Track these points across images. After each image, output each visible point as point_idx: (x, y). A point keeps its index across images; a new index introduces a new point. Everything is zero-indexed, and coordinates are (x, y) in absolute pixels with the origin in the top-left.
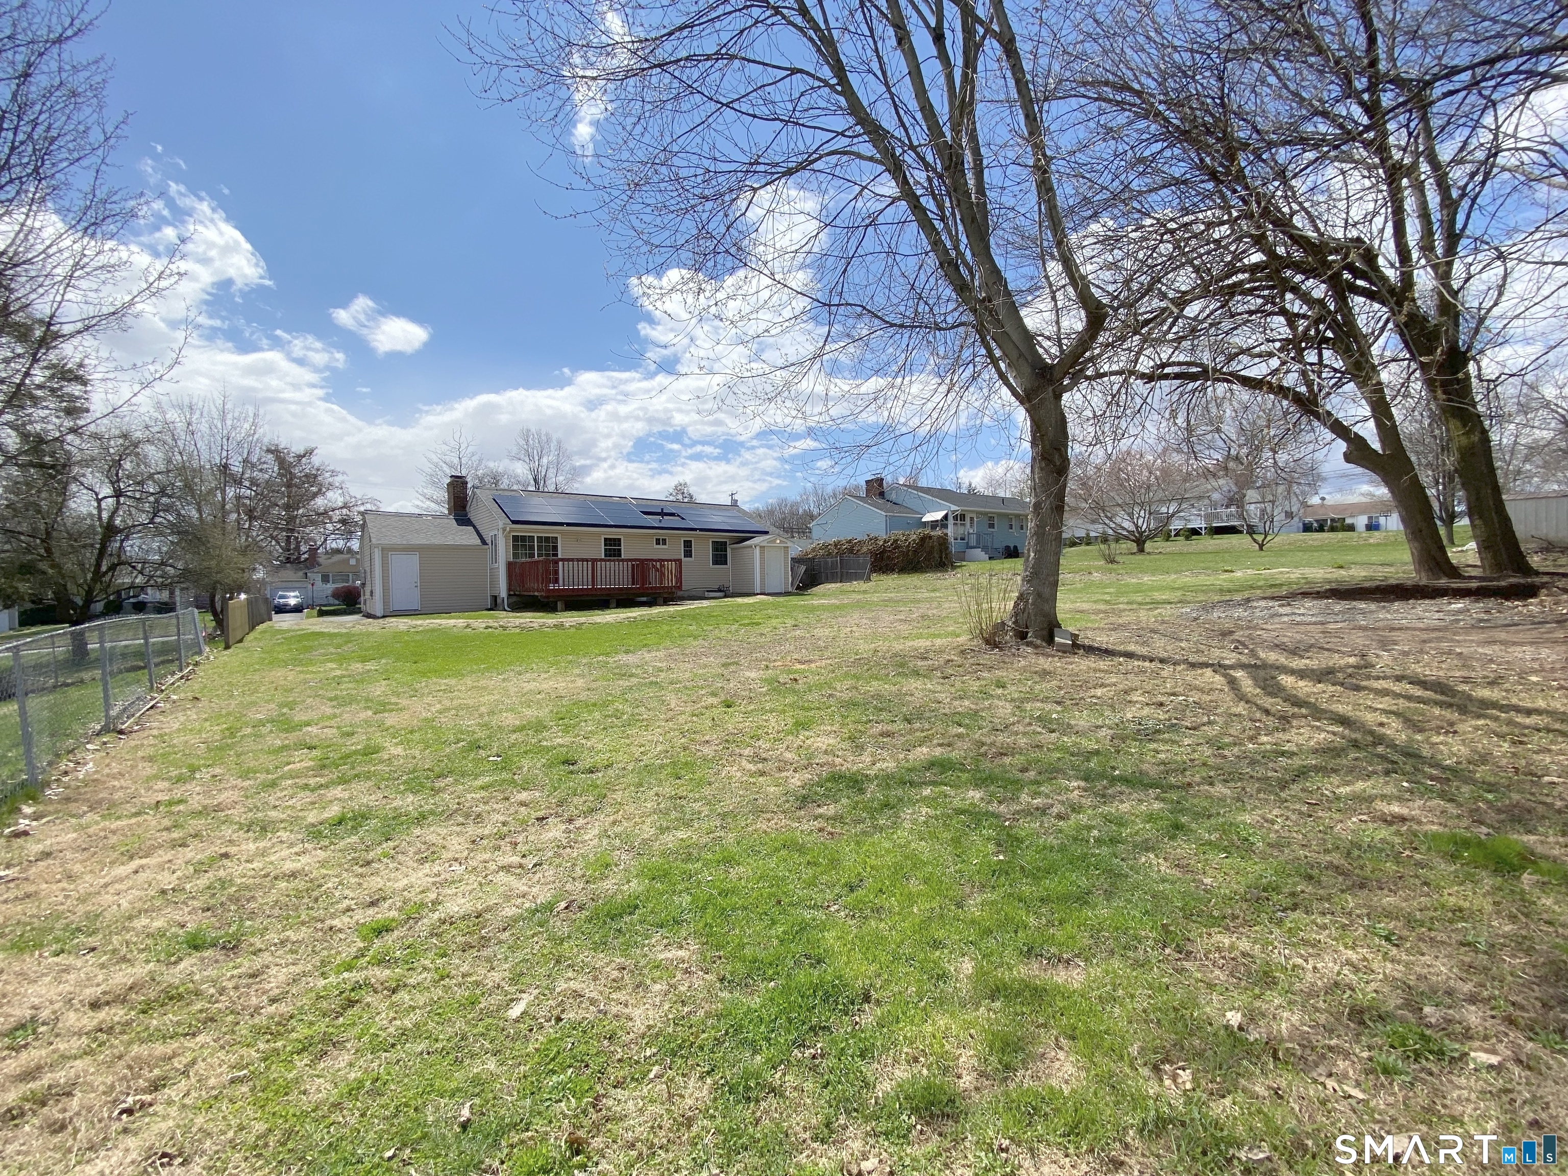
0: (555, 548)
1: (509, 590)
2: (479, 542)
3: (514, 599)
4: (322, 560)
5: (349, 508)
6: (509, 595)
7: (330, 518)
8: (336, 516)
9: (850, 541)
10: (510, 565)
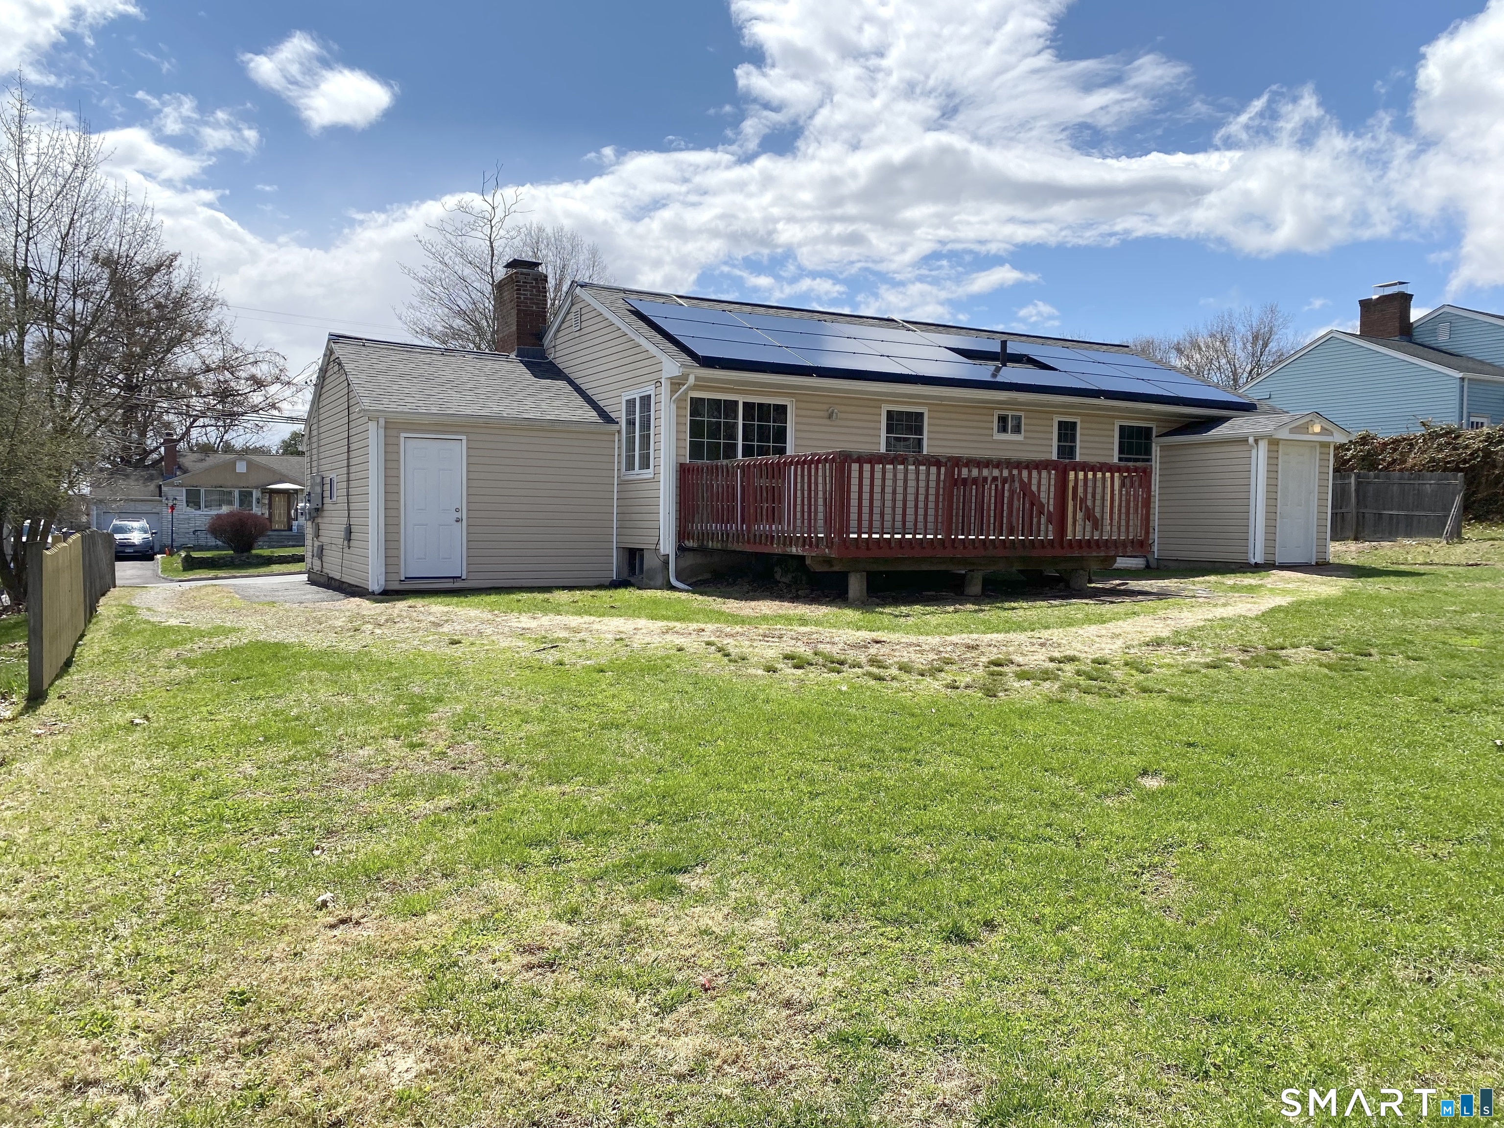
0: (781, 435)
1: (682, 534)
2: (592, 416)
3: (690, 560)
4: (188, 460)
5: (232, 370)
6: (681, 549)
7: (198, 387)
8: (208, 381)
9: (1364, 440)
10: (683, 472)
